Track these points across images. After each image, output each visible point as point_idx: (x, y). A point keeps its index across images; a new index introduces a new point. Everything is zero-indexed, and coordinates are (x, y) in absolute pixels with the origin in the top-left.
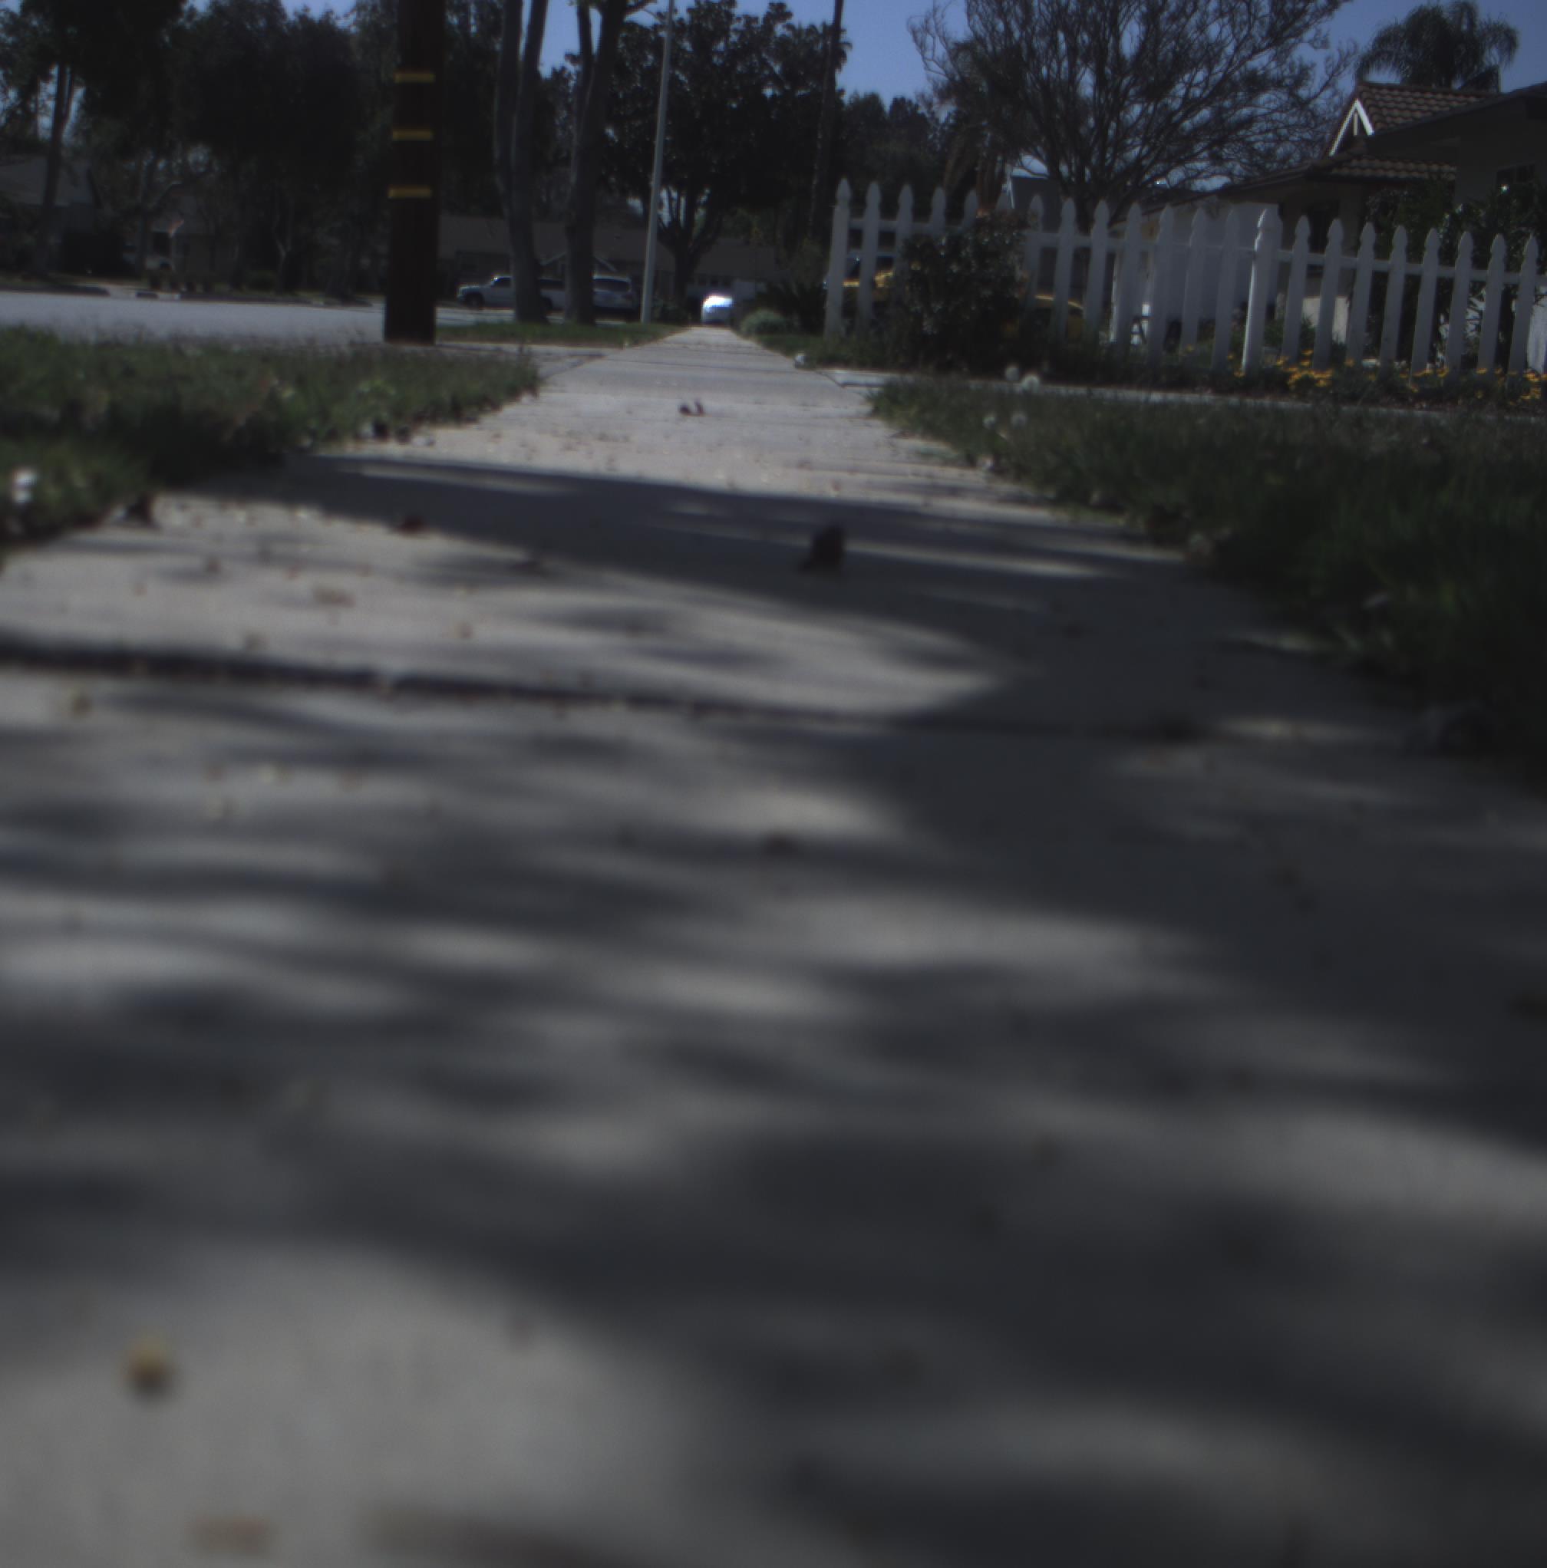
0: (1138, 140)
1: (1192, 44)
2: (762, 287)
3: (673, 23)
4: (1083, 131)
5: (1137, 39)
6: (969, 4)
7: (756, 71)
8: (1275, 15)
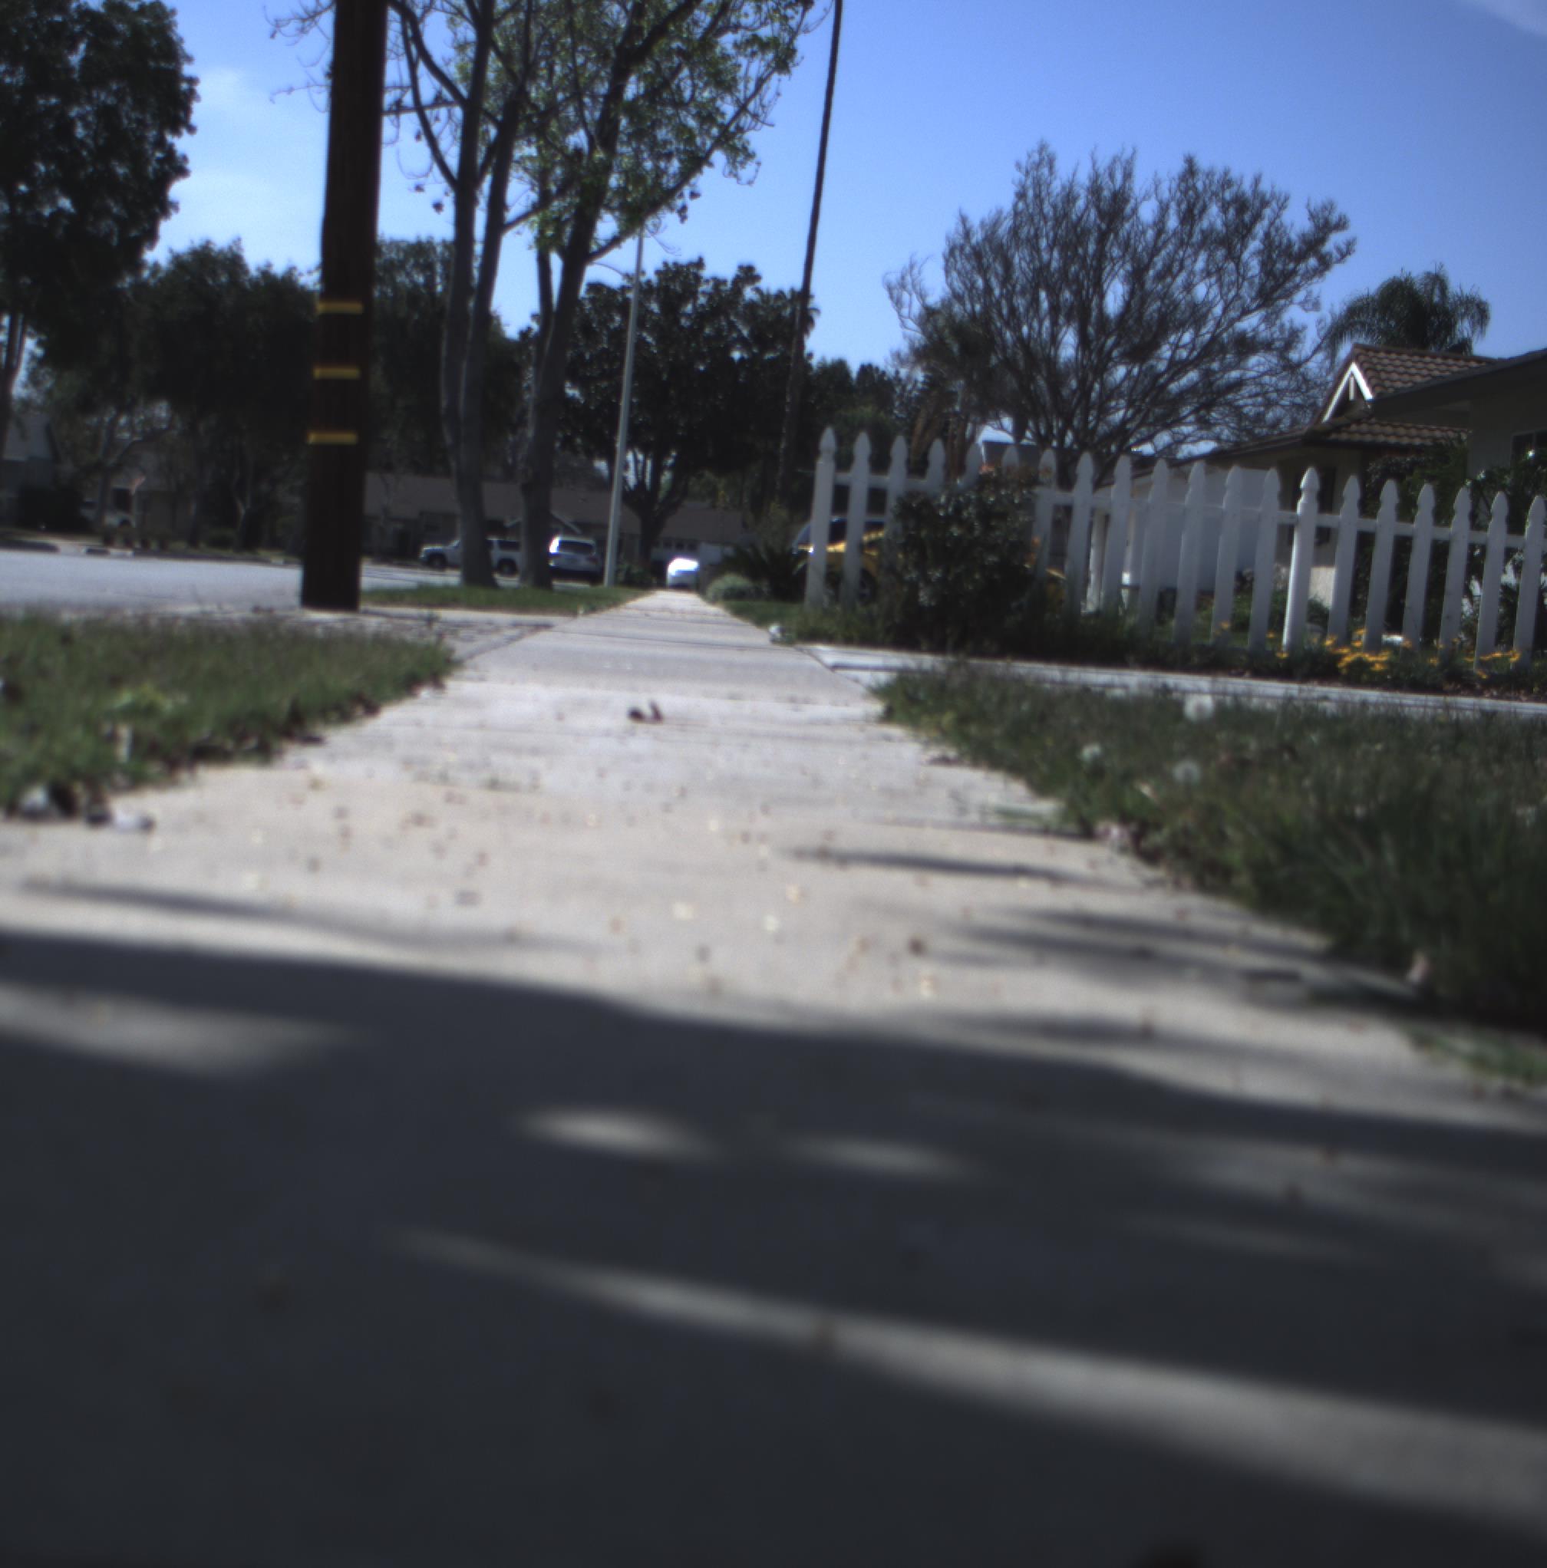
0: (1122, 402)
1: (1179, 304)
2: (729, 551)
3: (640, 284)
4: (1065, 392)
5: (1121, 298)
6: (947, 261)
7: (725, 334)
8: (1265, 275)
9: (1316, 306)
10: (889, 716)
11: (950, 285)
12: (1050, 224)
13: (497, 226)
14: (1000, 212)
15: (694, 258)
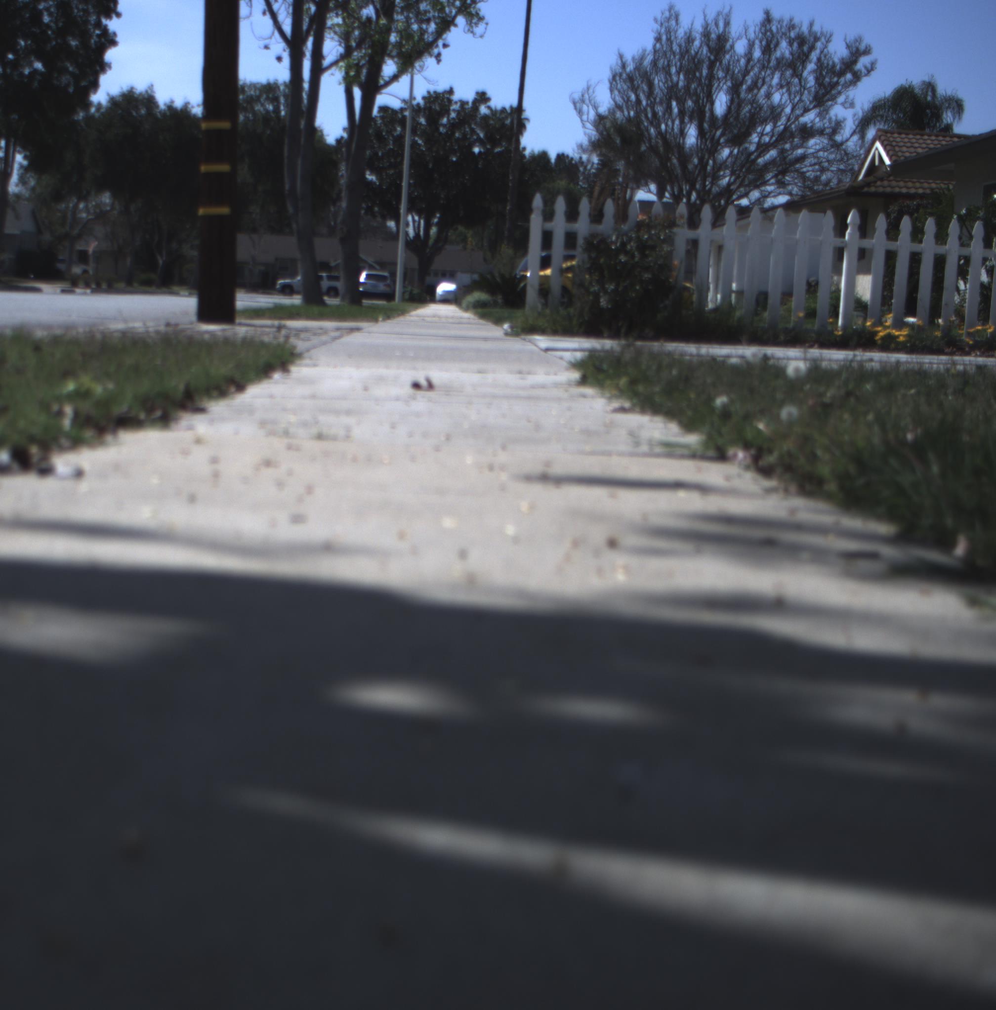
0: (728, 172)
1: (762, 107)
2: (476, 277)
3: (413, 106)
4: (690, 167)
5: (725, 104)
6: (611, 84)
7: (468, 136)
8: (818, 86)
9: (852, 105)
10: (584, 381)
11: (614, 100)
12: (677, 57)
13: (318, 70)
14: (644, 51)
15: (447, 88)
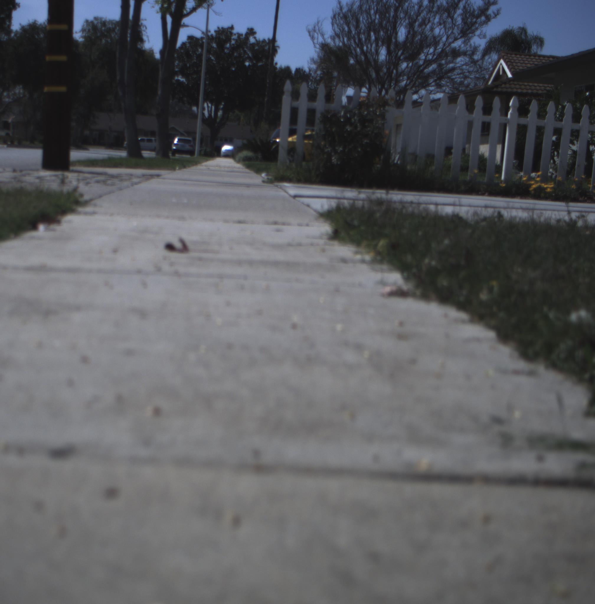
0: (405, 77)
1: (428, 37)
2: (245, 142)
3: (208, 36)
4: (381, 74)
5: (404, 34)
6: (333, 20)
7: (242, 55)
8: (464, 24)
9: (485, 36)
10: (337, 236)
11: (334, 30)
12: (375, 4)
15: (230, 26)
